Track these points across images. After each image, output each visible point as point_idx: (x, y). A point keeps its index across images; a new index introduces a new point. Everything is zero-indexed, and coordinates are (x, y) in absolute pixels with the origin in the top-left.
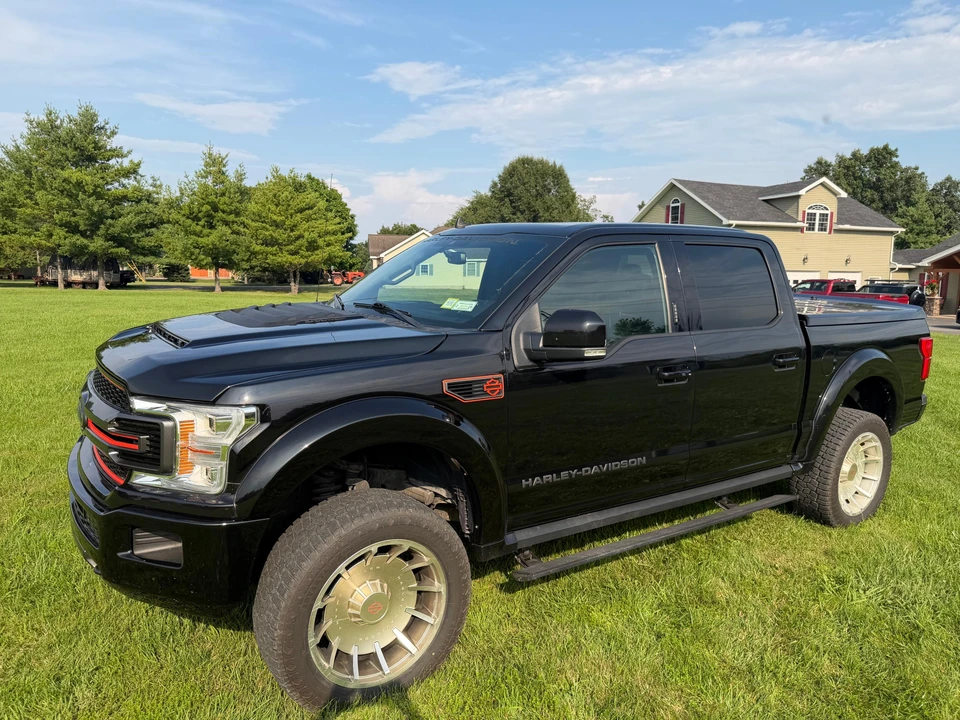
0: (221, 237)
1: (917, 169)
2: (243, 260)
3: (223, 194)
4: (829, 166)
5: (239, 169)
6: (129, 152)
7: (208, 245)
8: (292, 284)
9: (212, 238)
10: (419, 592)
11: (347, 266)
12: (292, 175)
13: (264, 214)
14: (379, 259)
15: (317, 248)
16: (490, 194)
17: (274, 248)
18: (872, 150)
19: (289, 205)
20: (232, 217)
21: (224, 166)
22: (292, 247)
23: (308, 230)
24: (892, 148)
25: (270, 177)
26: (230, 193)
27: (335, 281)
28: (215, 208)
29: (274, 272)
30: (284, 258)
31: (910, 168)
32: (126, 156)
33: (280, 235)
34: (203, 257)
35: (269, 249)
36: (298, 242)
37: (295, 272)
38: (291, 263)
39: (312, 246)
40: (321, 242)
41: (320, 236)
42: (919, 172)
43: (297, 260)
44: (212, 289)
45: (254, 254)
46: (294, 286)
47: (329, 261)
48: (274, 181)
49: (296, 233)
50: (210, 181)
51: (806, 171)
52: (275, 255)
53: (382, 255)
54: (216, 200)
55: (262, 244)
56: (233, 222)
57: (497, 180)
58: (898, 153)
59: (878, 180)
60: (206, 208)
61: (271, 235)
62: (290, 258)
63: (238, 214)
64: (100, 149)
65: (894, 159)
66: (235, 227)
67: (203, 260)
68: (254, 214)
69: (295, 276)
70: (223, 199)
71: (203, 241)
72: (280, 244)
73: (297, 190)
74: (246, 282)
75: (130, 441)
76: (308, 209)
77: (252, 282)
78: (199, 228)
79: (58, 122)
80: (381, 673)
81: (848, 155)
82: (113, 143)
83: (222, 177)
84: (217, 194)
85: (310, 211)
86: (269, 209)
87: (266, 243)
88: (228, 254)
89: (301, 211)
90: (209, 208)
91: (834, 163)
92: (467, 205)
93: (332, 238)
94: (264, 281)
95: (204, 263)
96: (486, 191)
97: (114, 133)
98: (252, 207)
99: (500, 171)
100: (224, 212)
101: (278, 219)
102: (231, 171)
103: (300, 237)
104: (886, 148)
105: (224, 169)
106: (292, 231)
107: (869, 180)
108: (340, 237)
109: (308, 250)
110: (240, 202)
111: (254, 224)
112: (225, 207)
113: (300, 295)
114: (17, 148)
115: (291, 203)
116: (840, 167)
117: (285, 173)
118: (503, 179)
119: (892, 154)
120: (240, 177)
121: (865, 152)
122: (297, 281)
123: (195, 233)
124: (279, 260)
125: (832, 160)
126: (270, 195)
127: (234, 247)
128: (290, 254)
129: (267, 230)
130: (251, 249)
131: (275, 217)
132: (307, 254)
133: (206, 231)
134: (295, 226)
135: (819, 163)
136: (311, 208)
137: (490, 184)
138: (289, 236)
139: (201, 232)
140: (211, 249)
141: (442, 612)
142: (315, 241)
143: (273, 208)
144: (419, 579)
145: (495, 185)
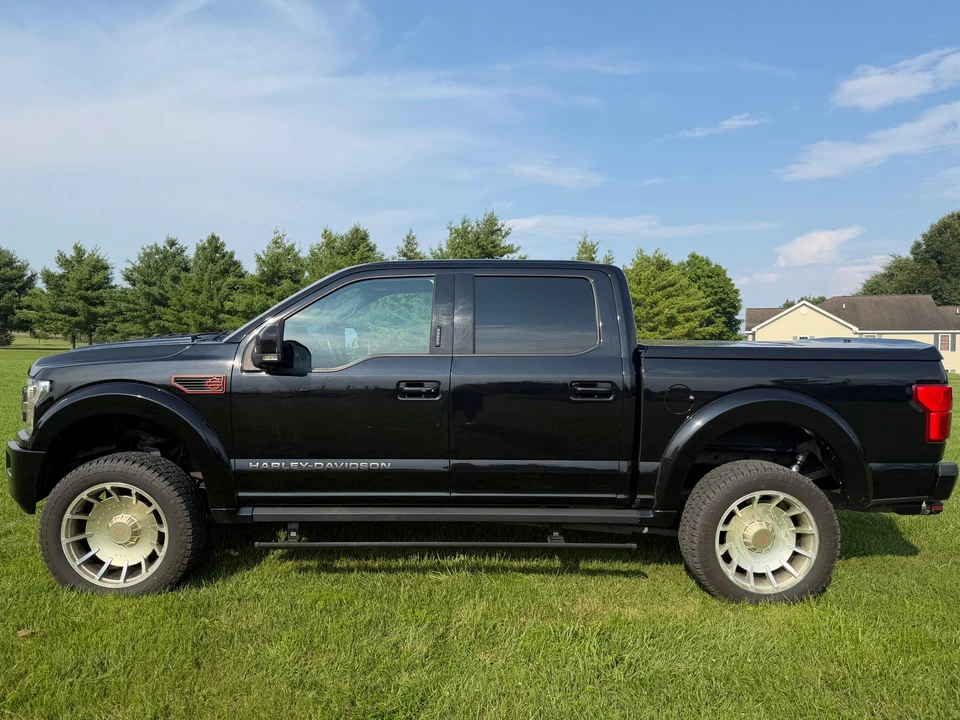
5: (608, 254)
6: (518, 248)
12: (656, 255)
15: (677, 323)
16: (911, 257)
19: (650, 283)
21: (595, 252)
22: (651, 324)
23: (668, 307)
25: (636, 260)
32: (515, 252)
36: (657, 319)
39: (672, 322)
40: (680, 318)
41: (679, 312)
48: (638, 262)
49: (656, 310)
57: (920, 239)
64: (495, 247)
73: (659, 269)
76: (670, 286)
79: (470, 229)
82: (506, 242)
85: (672, 289)
89: (662, 288)
92: (883, 271)
93: (692, 314)
96: (906, 253)
97: (507, 234)
99: (926, 229)
102: (600, 257)
103: (660, 313)
105: (593, 256)
106: (652, 308)
108: (700, 312)
109: (667, 326)
114: (441, 250)
115: (652, 281)
117: (649, 253)
118: (929, 238)
120: (608, 260)
132: (666, 329)
134: (655, 303)
136: (673, 285)
137: (912, 244)
138: (648, 313)
142: (674, 317)
145: (918, 245)
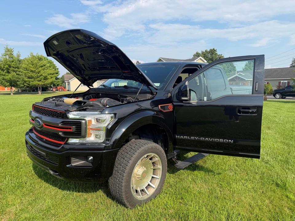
0: (13, 76)
1: (222, 55)
2: (21, 84)
3: (13, 62)
4: (200, 54)
5: (18, 53)
7: (8, 79)
8: (39, 91)
9: (9, 77)
10: (154, 169)
11: (56, 85)
12: (37, 55)
13: (28, 68)
14: (68, 82)
15: (47, 79)
17: (32, 79)
18: (210, 50)
19: (37, 65)
20: (16, 69)
21: (13, 52)
22: (39, 79)
23: (44, 73)
24: (215, 49)
25: (30, 56)
26: (15, 61)
27: (53, 90)
28: (10, 66)
29: (31, 87)
30: (36, 83)
31: (220, 55)
33: (34, 75)
34: (6, 83)
35: (31, 80)
36: (40, 77)
37: (40, 88)
38: (38, 84)
39: (46, 78)
40: (49, 77)
41: (48, 75)
42: (222, 56)
43: (40, 83)
44: (10, 94)
45: (25, 81)
46: (40, 92)
47: (52, 83)
48: (31, 57)
49: (40, 74)
50: (7, 57)
51: (193, 56)
52: (33, 82)
53: (69, 81)
54: (10, 64)
55: (28, 78)
56: (17, 71)
58: (217, 50)
59: (212, 58)
60: (7, 66)
61: (31, 75)
62: (38, 83)
63: (18, 68)
65: (216, 52)
66: (18, 72)
67: (6, 84)
68: (24, 68)
69: (40, 89)
70: (12, 63)
71: (6, 77)
72: (34, 78)
73: (39, 60)
74: (20, 91)
75: (67, 128)
76: (44, 66)
77: (22, 91)
78: (4, 73)
80: (146, 195)
81: (204, 51)
83: (12, 56)
84: (10, 61)
86: (30, 66)
87: (29, 78)
88: (15, 82)
89: (42, 67)
90: (8, 66)
91: (201, 53)
93: (53, 75)
94: (27, 91)
95: (7, 85)
98: (24, 66)
100: (13, 67)
101: (33, 69)
102: (15, 54)
103: (42, 75)
104: (214, 49)
105: (12, 53)
106: (38, 73)
107: (210, 58)
109: (44, 80)
110: (19, 64)
111: (25, 71)
112: (14, 66)
113: (42, 95)
115: (37, 64)
116: (202, 54)
117: (35, 54)
119: (215, 51)
120: (19, 56)
121: (208, 50)
122: (41, 90)
123: (3, 75)
124: (34, 83)
125: (200, 52)
126: (30, 62)
127: (18, 79)
128: (38, 81)
129: (29, 73)
130: (24, 80)
131: (32, 69)
132: (44, 81)
133: (7, 74)
134: (39, 72)
135: (197, 53)
138: (38, 75)
139: (5, 74)
140: (9, 80)
141: (161, 175)
142: (47, 77)
143: (31, 66)
144: (154, 166)
